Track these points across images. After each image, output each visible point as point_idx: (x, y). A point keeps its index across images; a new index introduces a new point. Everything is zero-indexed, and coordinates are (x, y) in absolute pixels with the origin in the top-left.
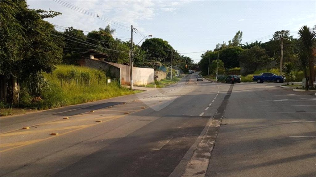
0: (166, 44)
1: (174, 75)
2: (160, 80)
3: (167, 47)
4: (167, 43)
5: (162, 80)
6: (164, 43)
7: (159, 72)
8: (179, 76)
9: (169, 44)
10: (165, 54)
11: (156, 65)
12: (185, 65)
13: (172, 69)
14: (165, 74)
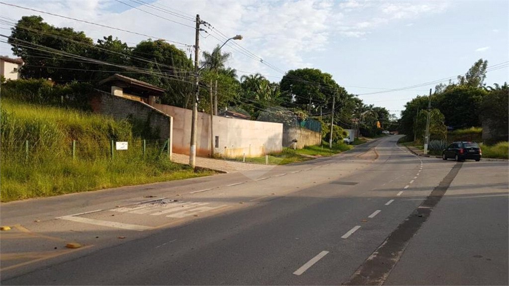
0: (326, 79)
1: (341, 139)
2: (301, 147)
3: (329, 84)
4: (330, 77)
5: (306, 148)
6: (322, 78)
7: (299, 131)
8: (352, 140)
9: (332, 78)
10: (322, 96)
11: (292, 118)
12: (375, 121)
13: (333, 125)
14: (318, 135)
